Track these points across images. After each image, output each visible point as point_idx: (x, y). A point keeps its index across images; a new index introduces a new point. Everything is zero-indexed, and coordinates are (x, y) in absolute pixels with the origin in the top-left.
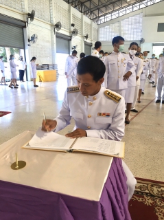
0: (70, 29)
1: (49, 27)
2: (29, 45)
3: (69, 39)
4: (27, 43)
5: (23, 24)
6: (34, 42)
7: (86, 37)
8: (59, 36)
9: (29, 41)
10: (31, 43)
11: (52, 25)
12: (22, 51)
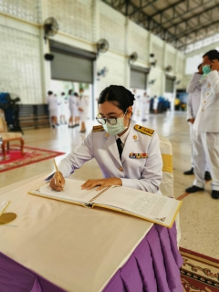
0: (148, 60)
1: (123, 59)
2: (98, 80)
3: (146, 72)
4: (96, 77)
5: (93, 56)
6: (104, 76)
7: (168, 69)
8: (134, 69)
9: (99, 74)
10: (101, 77)
11: (126, 56)
12: (90, 86)
